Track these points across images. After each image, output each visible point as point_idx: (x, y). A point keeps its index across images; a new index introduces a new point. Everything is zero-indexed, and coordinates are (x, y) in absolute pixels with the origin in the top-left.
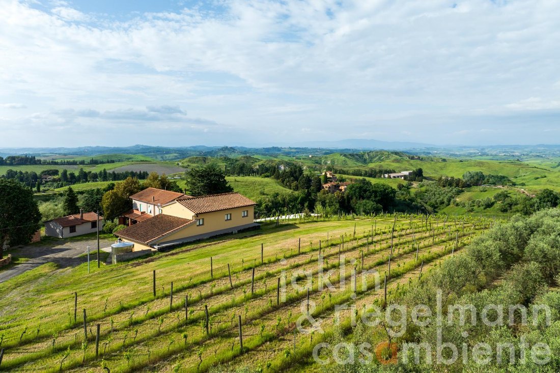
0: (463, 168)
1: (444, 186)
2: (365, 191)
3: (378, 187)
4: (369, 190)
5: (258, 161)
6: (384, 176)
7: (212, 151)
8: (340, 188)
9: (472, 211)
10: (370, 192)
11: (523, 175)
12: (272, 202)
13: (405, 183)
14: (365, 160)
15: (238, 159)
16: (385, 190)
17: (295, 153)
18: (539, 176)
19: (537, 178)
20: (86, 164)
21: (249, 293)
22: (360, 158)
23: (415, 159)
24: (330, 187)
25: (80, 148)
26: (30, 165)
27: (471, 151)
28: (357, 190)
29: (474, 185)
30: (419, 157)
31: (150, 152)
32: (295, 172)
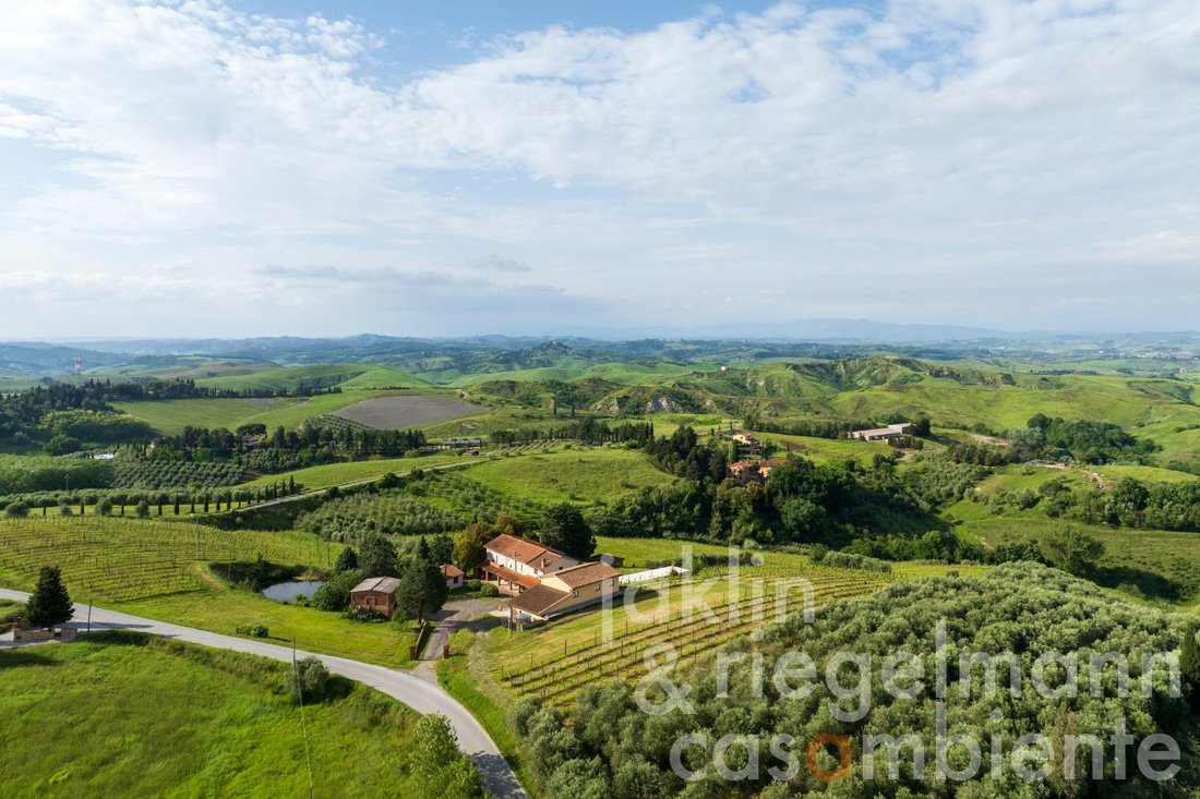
0: (1033, 404)
1: (958, 462)
2: (801, 480)
3: (824, 474)
4: (807, 479)
5: (615, 387)
6: (852, 435)
7: (521, 351)
8: (760, 472)
9: (1000, 511)
10: (809, 483)
11: (1157, 419)
12: (641, 504)
13: (888, 452)
14: (839, 377)
15: (577, 384)
16: (836, 478)
17: (694, 353)
18: (1185, 425)
19: (1181, 430)
20: (290, 396)
21: (620, 654)
22: (828, 372)
23: (944, 376)
24: (741, 472)
25: (248, 342)
26: (190, 398)
27: (1084, 347)
28: (787, 479)
29: (1012, 461)
30: (952, 373)
31: (393, 352)
32: (682, 440)
